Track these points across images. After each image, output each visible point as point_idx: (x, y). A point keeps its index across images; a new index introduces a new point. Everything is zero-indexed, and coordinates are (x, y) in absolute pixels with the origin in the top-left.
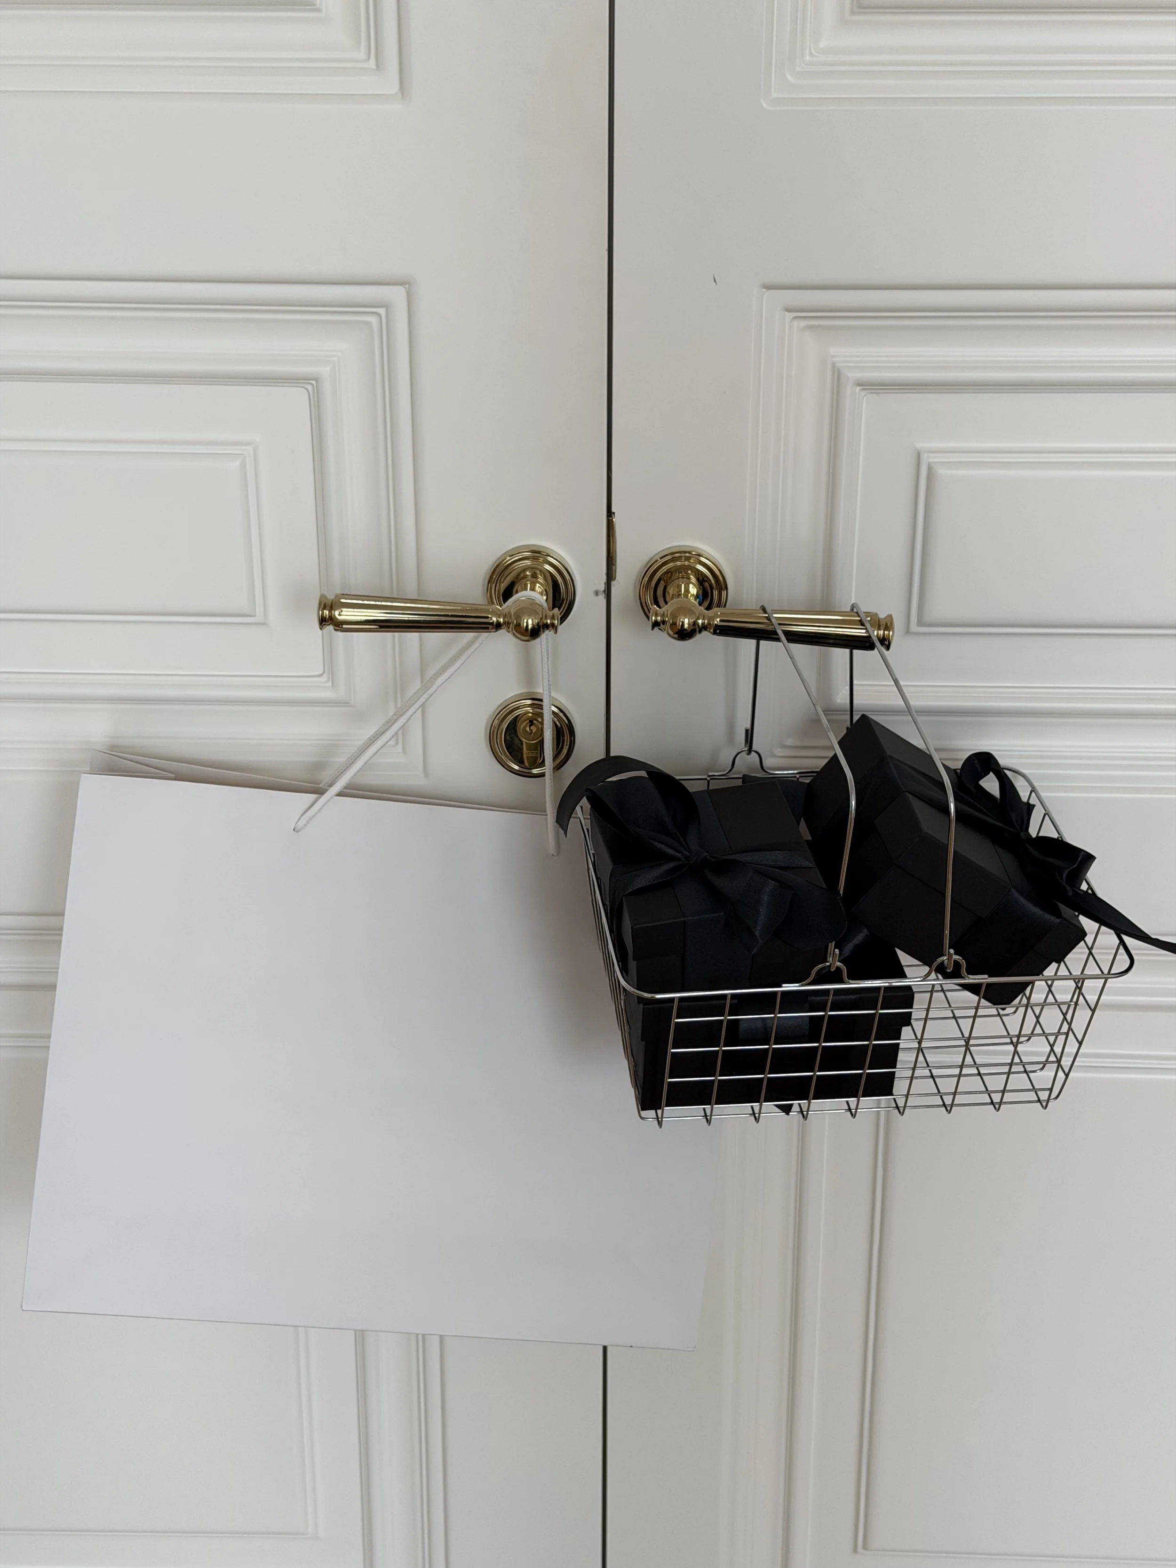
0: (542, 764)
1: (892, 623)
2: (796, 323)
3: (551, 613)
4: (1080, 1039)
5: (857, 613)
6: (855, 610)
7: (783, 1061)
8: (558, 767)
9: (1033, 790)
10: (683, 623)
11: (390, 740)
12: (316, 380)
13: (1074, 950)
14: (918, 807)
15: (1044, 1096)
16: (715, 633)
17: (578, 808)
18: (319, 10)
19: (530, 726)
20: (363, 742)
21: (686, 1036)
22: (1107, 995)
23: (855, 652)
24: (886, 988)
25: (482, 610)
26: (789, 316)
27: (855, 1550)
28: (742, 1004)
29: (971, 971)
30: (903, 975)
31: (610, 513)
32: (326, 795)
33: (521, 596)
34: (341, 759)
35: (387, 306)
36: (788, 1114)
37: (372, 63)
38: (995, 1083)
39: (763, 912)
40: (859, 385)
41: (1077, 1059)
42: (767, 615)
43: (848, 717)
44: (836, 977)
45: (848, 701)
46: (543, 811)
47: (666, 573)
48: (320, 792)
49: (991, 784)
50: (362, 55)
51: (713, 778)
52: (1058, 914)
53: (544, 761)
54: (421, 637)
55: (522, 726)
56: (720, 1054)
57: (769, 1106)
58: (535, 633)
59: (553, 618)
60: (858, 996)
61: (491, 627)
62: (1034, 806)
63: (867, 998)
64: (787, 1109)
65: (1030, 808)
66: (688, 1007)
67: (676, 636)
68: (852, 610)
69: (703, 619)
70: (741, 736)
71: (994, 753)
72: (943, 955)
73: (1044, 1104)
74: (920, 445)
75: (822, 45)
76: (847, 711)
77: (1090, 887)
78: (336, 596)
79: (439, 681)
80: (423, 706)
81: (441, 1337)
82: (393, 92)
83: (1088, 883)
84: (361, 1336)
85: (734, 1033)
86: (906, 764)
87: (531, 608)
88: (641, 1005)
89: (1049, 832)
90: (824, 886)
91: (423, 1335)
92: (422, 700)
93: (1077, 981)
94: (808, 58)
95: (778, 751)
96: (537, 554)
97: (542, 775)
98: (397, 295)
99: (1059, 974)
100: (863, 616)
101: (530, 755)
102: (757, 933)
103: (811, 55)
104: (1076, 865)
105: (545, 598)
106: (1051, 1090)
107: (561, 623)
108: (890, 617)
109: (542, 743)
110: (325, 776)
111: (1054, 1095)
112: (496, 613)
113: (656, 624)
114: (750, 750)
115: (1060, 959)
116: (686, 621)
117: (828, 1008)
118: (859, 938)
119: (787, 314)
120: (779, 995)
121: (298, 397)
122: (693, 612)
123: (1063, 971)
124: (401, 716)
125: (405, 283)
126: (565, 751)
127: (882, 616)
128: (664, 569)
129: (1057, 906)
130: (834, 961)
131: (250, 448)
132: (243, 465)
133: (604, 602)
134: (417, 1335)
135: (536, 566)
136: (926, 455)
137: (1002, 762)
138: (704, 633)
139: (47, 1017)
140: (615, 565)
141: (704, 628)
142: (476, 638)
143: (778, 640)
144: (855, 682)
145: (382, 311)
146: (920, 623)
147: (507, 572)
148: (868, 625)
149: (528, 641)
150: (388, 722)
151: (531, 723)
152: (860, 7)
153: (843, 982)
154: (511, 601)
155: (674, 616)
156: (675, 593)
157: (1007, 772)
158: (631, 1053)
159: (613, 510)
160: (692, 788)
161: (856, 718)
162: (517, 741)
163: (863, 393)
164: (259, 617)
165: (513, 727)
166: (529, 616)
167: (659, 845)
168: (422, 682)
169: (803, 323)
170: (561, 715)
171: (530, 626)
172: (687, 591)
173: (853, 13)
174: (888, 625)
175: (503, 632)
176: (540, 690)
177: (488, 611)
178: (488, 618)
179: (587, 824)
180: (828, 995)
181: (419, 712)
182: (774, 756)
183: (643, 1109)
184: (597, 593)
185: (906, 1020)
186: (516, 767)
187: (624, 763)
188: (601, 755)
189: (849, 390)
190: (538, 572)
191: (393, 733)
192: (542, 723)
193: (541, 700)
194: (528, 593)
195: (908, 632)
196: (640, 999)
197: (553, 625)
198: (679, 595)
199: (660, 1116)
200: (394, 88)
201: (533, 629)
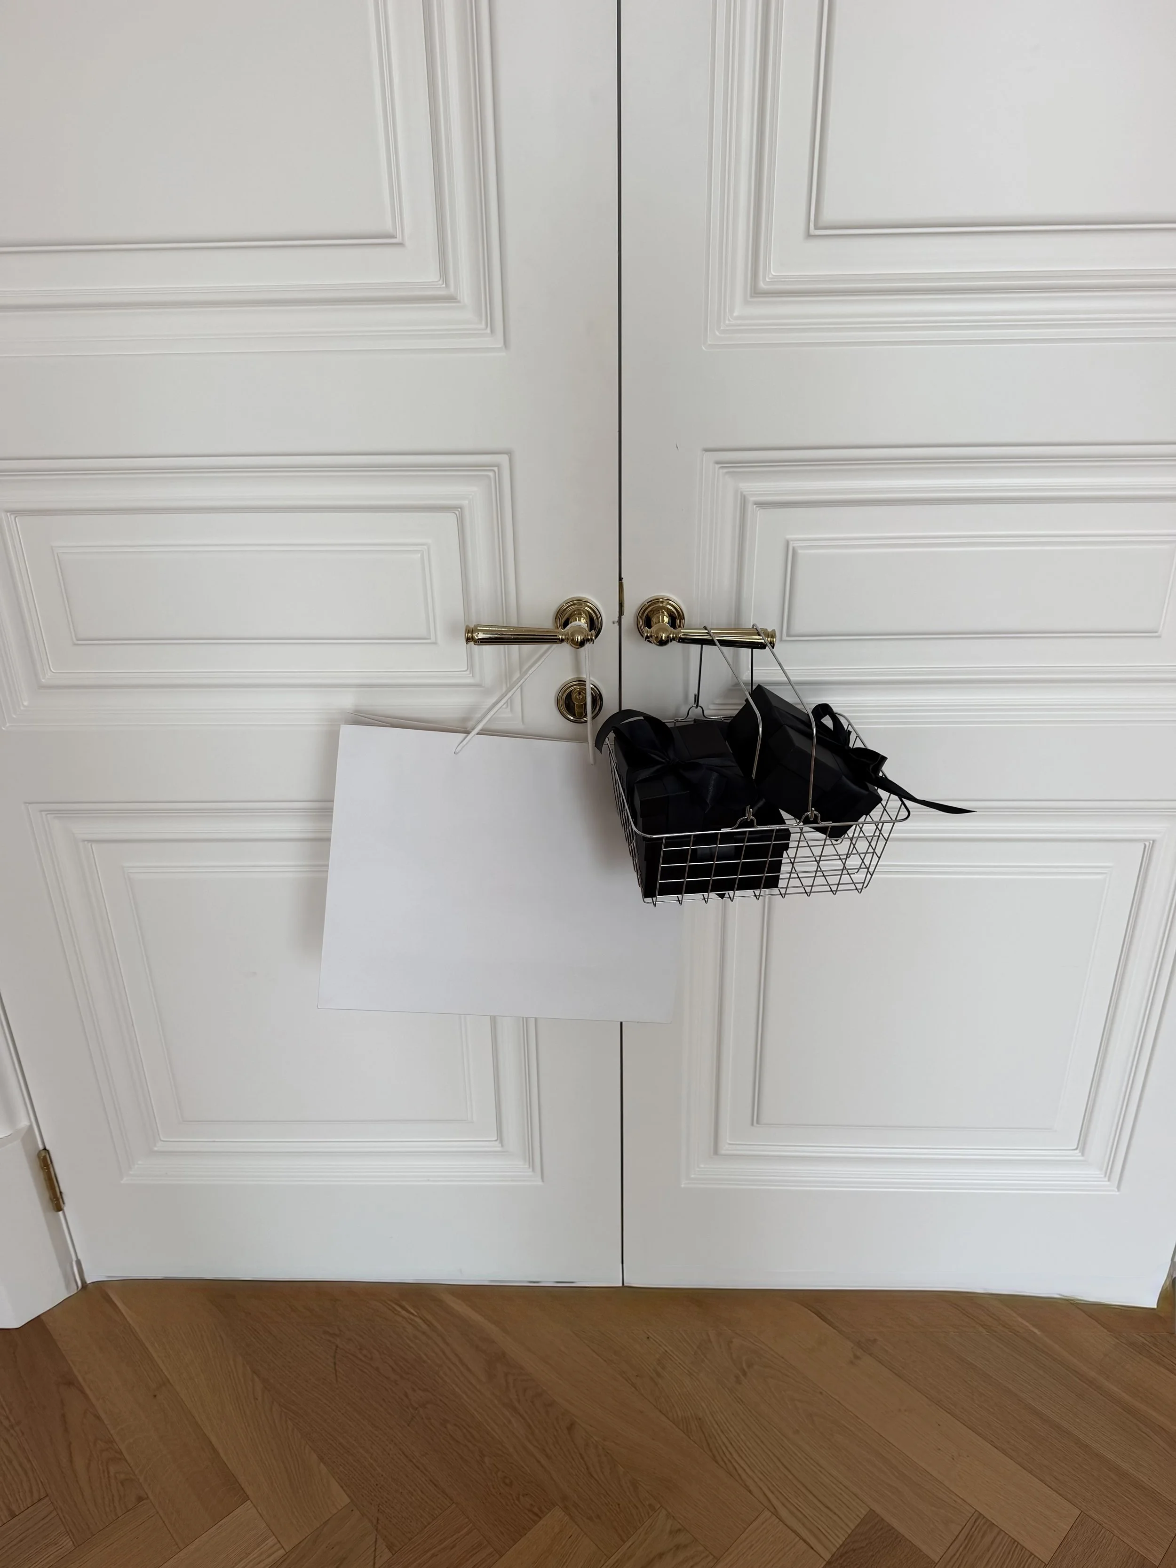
0: (586, 715)
1: (775, 634)
2: (721, 471)
3: (590, 633)
4: (879, 856)
5: (756, 629)
6: (755, 627)
7: (721, 869)
8: (593, 718)
9: (850, 724)
10: (662, 637)
11: (503, 705)
12: (461, 508)
13: (874, 810)
14: (792, 733)
15: (859, 886)
16: (679, 642)
17: (607, 739)
18: (459, 302)
19: (579, 695)
20: (489, 706)
21: (670, 857)
22: (893, 833)
23: (754, 650)
24: (777, 830)
25: (554, 632)
26: (717, 466)
27: (752, 1124)
28: (699, 840)
29: (823, 820)
30: (785, 823)
31: (620, 579)
32: (471, 734)
33: (573, 624)
34: (478, 715)
35: (498, 466)
36: (722, 899)
37: (488, 331)
38: (833, 880)
39: (711, 789)
40: (755, 504)
41: (877, 868)
42: (707, 631)
43: (750, 687)
44: (750, 824)
45: (750, 679)
46: (585, 740)
47: (651, 611)
48: (468, 732)
49: (828, 721)
50: (483, 326)
51: (677, 721)
52: (867, 789)
53: (586, 714)
54: (519, 649)
55: (574, 696)
56: (687, 867)
57: (713, 895)
58: (582, 644)
59: (592, 635)
60: (760, 835)
61: (558, 641)
62: (851, 732)
63: (766, 835)
64: (722, 896)
65: (850, 733)
66: (671, 842)
67: (658, 644)
68: (753, 627)
69: (673, 634)
70: (692, 699)
71: (830, 705)
72: (808, 812)
73: (860, 891)
74: (788, 537)
75: (735, 314)
76: (749, 684)
77: (884, 774)
78: (475, 626)
79: (530, 672)
80: (521, 685)
81: (536, 1019)
82: (500, 346)
83: (883, 772)
84: (494, 1020)
85: (695, 856)
86: (784, 711)
87: (579, 630)
88: (645, 842)
89: (859, 745)
90: (743, 775)
91: (526, 1018)
92: (520, 683)
93: (877, 824)
94: (727, 322)
95: (712, 707)
96: (580, 602)
97: (586, 722)
98: (504, 459)
99: (866, 821)
100: (759, 630)
101: (579, 711)
102: (708, 801)
103: (729, 320)
104: (877, 763)
105: (586, 625)
106: (864, 883)
107: (596, 639)
108: (774, 630)
109: (585, 704)
110: (470, 725)
111: (865, 886)
112: (561, 634)
113: (647, 637)
114: (697, 706)
115: (867, 813)
116: (664, 635)
117: (746, 841)
118: (761, 803)
119: (716, 465)
120: (719, 835)
121: (450, 519)
122: (667, 631)
123: (868, 819)
124: (510, 691)
125: (509, 453)
126: (598, 708)
127: (770, 630)
128: (649, 609)
129: (867, 785)
130: (749, 815)
131: (426, 547)
132: (422, 555)
133: (618, 627)
134: (523, 1018)
135: (581, 608)
136: (791, 542)
137: (835, 710)
138: (673, 642)
139: (326, 855)
140: (624, 607)
141: (673, 639)
142: (551, 646)
143: (715, 644)
144: (754, 668)
145: (496, 469)
146: (788, 635)
147: (565, 612)
148: (762, 635)
149: (578, 648)
150: (503, 695)
151: (580, 694)
152: (755, 293)
153: (753, 827)
154: (568, 627)
155: (657, 633)
156: (657, 621)
157: (837, 715)
158: (638, 869)
159: (622, 577)
160: (669, 725)
161: (754, 688)
162: (572, 704)
163: (758, 509)
164: (433, 640)
165: (569, 696)
166: (579, 635)
167: (652, 755)
168: (520, 672)
169: (725, 470)
170: (595, 689)
171: (579, 640)
172: (663, 620)
173: (752, 297)
174: (773, 636)
175: (564, 644)
176: (584, 676)
177: (556, 632)
178: (557, 636)
179: (612, 747)
180: (746, 835)
181: (519, 689)
182: (710, 709)
183: (645, 898)
184: (614, 623)
185: (786, 847)
186: (572, 718)
187: (631, 713)
188: (617, 710)
189: (750, 507)
190: (582, 612)
191: (505, 702)
192: (585, 694)
193: (585, 681)
194: (577, 622)
195: (781, 640)
196: (644, 838)
197: (592, 639)
198: (659, 622)
199: (654, 901)
200: (501, 344)
201: (581, 641)
